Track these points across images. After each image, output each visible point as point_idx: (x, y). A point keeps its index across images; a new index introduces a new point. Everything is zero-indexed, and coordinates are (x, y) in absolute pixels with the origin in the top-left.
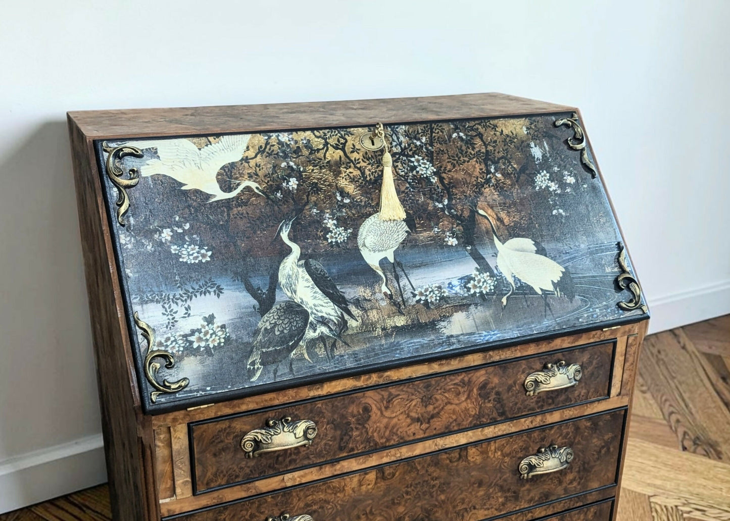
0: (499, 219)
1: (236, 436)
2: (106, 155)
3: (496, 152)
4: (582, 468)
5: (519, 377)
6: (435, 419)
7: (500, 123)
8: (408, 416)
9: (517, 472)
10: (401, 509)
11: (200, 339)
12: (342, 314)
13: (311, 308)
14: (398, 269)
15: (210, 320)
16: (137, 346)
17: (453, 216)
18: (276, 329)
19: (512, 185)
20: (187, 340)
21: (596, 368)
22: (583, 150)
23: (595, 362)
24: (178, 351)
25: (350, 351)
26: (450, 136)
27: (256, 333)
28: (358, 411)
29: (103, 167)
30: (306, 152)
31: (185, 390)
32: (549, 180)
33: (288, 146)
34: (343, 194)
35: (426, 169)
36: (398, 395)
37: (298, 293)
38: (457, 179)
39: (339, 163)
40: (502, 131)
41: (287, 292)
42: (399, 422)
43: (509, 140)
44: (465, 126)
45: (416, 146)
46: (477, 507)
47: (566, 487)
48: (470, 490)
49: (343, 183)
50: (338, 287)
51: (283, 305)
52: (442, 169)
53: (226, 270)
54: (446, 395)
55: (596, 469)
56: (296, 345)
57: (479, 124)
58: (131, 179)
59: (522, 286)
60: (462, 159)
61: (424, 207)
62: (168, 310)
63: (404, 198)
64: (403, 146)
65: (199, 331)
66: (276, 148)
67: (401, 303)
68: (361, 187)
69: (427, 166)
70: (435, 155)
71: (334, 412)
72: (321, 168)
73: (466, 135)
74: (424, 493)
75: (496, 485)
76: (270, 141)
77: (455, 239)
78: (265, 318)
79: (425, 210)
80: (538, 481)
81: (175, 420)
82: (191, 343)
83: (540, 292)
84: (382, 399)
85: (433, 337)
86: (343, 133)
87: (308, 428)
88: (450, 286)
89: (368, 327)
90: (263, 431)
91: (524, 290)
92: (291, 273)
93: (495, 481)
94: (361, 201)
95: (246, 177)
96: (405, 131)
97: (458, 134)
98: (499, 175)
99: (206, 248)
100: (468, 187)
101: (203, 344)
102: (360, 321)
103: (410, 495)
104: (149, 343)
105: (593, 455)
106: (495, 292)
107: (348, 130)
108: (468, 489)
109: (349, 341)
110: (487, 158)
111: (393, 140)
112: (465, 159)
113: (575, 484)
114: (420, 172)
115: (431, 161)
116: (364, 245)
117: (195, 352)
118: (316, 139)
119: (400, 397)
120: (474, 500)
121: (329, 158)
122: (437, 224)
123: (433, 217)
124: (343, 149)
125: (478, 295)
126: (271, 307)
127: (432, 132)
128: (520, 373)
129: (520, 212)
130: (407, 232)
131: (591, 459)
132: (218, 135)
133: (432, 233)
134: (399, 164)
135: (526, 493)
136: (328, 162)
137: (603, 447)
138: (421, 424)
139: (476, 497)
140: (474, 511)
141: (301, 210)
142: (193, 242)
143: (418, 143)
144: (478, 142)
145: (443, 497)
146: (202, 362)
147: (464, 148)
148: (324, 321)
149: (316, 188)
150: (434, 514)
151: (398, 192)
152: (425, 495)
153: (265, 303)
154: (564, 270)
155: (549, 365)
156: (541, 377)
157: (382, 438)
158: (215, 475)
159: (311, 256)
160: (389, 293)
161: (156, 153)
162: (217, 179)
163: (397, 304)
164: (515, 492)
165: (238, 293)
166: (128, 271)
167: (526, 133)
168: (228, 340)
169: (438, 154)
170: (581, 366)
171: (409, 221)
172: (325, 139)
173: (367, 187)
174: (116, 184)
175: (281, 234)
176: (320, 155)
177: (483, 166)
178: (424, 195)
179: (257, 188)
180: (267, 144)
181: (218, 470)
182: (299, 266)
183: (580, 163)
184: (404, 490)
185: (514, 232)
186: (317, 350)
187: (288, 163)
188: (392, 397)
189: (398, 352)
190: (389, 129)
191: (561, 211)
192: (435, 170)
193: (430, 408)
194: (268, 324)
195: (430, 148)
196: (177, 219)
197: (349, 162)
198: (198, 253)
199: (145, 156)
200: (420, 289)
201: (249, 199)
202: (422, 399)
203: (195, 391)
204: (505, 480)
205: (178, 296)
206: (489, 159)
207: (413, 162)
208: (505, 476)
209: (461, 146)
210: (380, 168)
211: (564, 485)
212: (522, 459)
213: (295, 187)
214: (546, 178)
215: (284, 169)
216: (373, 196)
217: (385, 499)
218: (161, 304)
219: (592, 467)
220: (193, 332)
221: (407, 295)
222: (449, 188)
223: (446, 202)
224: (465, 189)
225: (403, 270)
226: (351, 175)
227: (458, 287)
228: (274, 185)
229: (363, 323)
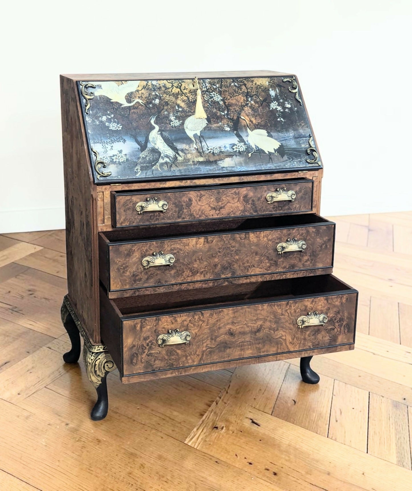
0: (251, 121)
1: (134, 204)
2: (81, 87)
3: (252, 92)
4: (312, 254)
5: (263, 194)
6: (222, 209)
7: (255, 79)
8: (210, 206)
9: (276, 251)
10: (216, 260)
11: (116, 158)
12: (175, 154)
13: (162, 151)
14: (201, 139)
15: (121, 152)
16: (92, 158)
17: (229, 118)
18: (147, 158)
19: (259, 107)
20: (111, 158)
21: (304, 194)
22: (296, 93)
23: (303, 191)
24: (108, 162)
25: (178, 169)
26: (230, 85)
27: (139, 158)
28: (187, 200)
29: (80, 91)
30: (163, 89)
31: (110, 176)
32: (277, 105)
33: (156, 86)
34: (179, 106)
35: (218, 98)
36: (205, 195)
37: (157, 144)
38: (232, 103)
39: (178, 94)
40: (256, 83)
41: (152, 144)
42: (205, 208)
43: (258, 87)
44: (238, 80)
45: (214, 88)
46: (255, 266)
47: (304, 263)
48: (251, 256)
49: (179, 102)
50: (174, 144)
51: (150, 149)
52: (225, 98)
53: (127, 133)
54: (228, 198)
55: (320, 256)
56: (155, 164)
57: (245, 80)
58: (91, 96)
59: (259, 150)
60: (235, 94)
61: (215, 114)
62: (104, 147)
63: (207, 110)
64: (208, 88)
65: (116, 156)
66: (150, 87)
67: (202, 152)
68: (187, 104)
69: (218, 97)
70: (222, 92)
71: (176, 199)
72: (170, 95)
73: (238, 84)
74: (228, 254)
75: (265, 255)
76: (148, 84)
77: (229, 128)
78: (143, 153)
79: (216, 115)
80: (288, 258)
81: (106, 189)
82: (113, 159)
83: (268, 153)
84: (197, 196)
85: (215, 167)
86: (180, 81)
87: (164, 204)
88: (225, 147)
89: (186, 160)
90: (145, 203)
91: (260, 151)
92: (154, 137)
93: (264, 254)
94: (187, 110)
95: (137, 97)
96: (209, 82)
97: (234, 84)
98: (252, 102)
99: (120, 124)
100: (237, 107)
101: (117, 160)
102: (183, 157)
103: (221, 253)
104: (97, 158)
105: (318, 247)
106: (246, 151)
107: (183, 80)
108: (250, 255)
109: (178, 165)
110: (247, 95)
111: (203, 85)
112: (237, 94)
113: (309, 263)
114: (215, 99)
115: (220, 95)
116: (187, 128)
117: (115, 163)
118: (168, 84)
119: (206, 196)
120: (254, 262)
121: (173, 91)
122: (221, 121)
123: (219, 118)
124: (180, 88)
125: (237, 152)
126: (145, 149)
127: (222, 83)
128: (264, 192)
129: (261, 118)
130: (207, 124)
131: (317, 250)
132: (126, 81)
133: (218, 125)
134: (205, 95)
135: (281, 263)
136: (173, 93)
137: (323, 244)
138: (216, 211)
139: (255, 260)
140: (253, 268)
141: (160, 112)
142: (115, 122)
143: (215, 87)
144: (244, 87)
145: (237, 257)
146: (117, 167)
147: (236, 90)
148: (167, 156)
149: (167, 103)
150: (233, 266)
151: (204, 107)
152: (228, 255)
153: (143, 148)
154: (280, 144)
155: (278, 189)
156: (274, 194)
157: (197, 215)
158: (124, 220)
159: (163, 131)
160: (197, 148)
161: (101, 87)
162: (125, 98)
163: (200, 153)
164: (275, 261)
165: (132, 143)
166: (89, 131)
167: (268, 84)
168: (127, 160)
169: (224, 92)
170: (296, 192)
171: (208, 119)
172: (172, 84)
173: (190, 104)
174: (85, 98)
175: (151, 121)
176: (170, 90)
177: (245, 98)
178: (216, 109)
179: (142, 102)
180: (147, 85)
181: (125, 218)
182: (158, 134)
183: (294, 99)
184: (217, 250)
185: (257, 127)
186: (164, 167)
187: (155, 93)
188: (202, 196)
189: (199, 171)
190: (202, 81)
191: (282, 119)
192: (222, 99)
193: (220, 203)
194: (144, 155)
195: (220, 89)
196: (109, 113)
197: (182, 94)
198: (117, 126)
199: (96, 88)
200: (211, 148)
201: (138, 107)
202: (216, 198)
203: (114, 177)
204: (269, 254)
205: (108, 142)
206: (249, 95)
207: (212, 95)
208: (269, 252)
209: (235, 89)
210: (196, 97)
211: (303, 262)
212: (278, 243)
213: (158, 103)
214: (276, 105)
215: (153, 95)
216: (192, 108)
217: (208, 253)
218: (102, 144)
219: (318, 255)
220: (114, 156)
221: (205, 149)
222: (228, 107)
223: (226, 112)
224: (236, 107)
225: (204, 139)
226: (183, 99)
227: (229, 148)
228: (149, 101)
229: (184, 159)
